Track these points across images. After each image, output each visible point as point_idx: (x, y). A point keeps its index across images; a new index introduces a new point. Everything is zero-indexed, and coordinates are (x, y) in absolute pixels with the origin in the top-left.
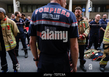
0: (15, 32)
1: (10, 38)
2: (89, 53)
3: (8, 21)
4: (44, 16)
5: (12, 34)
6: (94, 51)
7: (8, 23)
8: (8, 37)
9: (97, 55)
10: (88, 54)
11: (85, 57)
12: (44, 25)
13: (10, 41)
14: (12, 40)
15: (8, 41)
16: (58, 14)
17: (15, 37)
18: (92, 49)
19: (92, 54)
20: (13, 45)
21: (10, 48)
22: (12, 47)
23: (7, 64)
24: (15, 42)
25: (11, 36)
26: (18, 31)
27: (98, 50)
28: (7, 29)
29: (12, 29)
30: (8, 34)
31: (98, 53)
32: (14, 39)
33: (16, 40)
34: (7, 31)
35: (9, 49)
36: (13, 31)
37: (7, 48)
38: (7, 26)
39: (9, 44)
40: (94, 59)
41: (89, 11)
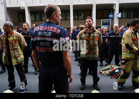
0: (22, 45)
1: (17, 52)
2: (109, 69)
3: (15, 35)
4: (40, 33)
5: (19, 47)
6: (113, 67)
7: (15, 36)
8: (15, 51)
9: (117, 72)
10: (107, 70)
11: (104, 73)
12: (40, 41)
13: (17, 55)
14: (19, 54)
15: (15, 55)
16: (50, 32)
17: (23, 51)
18: (112, 65)
19: (112, 70)
20: (20, 60)
21: (17, 62)
22: (19, 61)
23: (15, 81)
24: (22, 56)
25: (18, 50)
26: (26, 45)
27: (119, 66)
28: (14, 42)
29: (19, 43)
30: (15, 48)
31: (119, 69)
32: (21, 53)
33: (23, 54)
34: (14, 45)
35: (16, 64)
36: (20, 45)
37: (14, 62)
38: (14, 40)
39: (16, 58)
40: (113, 77)
41: (118, 17)
